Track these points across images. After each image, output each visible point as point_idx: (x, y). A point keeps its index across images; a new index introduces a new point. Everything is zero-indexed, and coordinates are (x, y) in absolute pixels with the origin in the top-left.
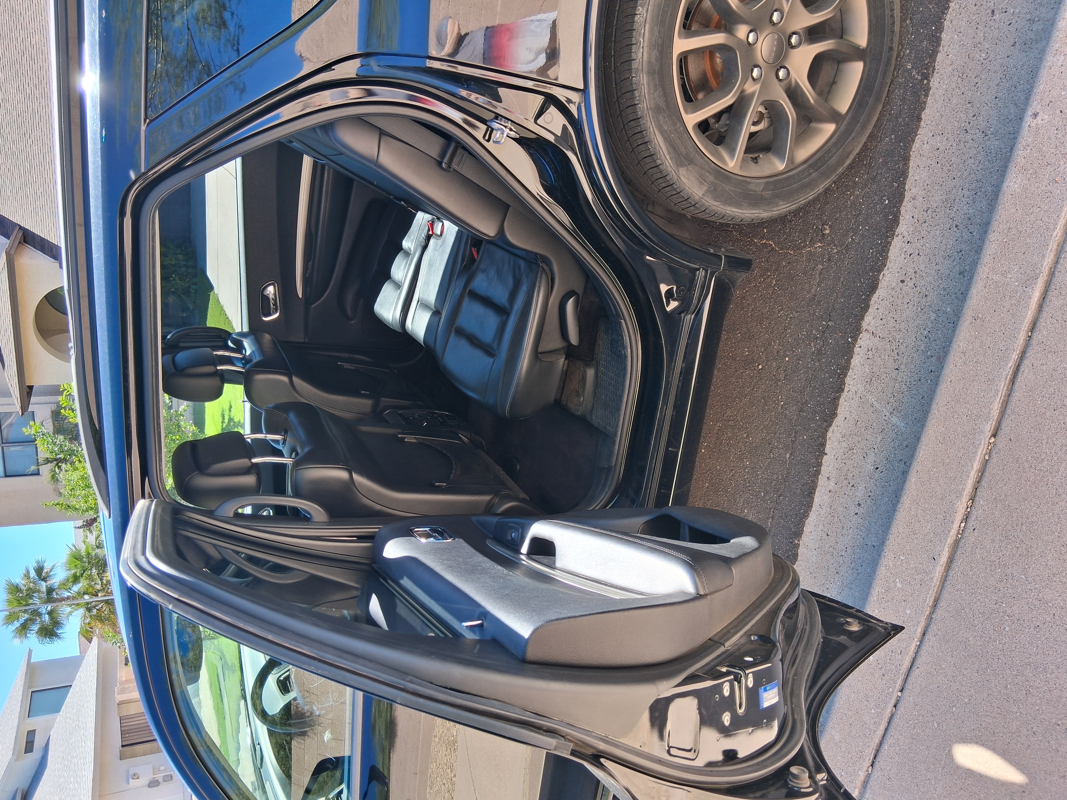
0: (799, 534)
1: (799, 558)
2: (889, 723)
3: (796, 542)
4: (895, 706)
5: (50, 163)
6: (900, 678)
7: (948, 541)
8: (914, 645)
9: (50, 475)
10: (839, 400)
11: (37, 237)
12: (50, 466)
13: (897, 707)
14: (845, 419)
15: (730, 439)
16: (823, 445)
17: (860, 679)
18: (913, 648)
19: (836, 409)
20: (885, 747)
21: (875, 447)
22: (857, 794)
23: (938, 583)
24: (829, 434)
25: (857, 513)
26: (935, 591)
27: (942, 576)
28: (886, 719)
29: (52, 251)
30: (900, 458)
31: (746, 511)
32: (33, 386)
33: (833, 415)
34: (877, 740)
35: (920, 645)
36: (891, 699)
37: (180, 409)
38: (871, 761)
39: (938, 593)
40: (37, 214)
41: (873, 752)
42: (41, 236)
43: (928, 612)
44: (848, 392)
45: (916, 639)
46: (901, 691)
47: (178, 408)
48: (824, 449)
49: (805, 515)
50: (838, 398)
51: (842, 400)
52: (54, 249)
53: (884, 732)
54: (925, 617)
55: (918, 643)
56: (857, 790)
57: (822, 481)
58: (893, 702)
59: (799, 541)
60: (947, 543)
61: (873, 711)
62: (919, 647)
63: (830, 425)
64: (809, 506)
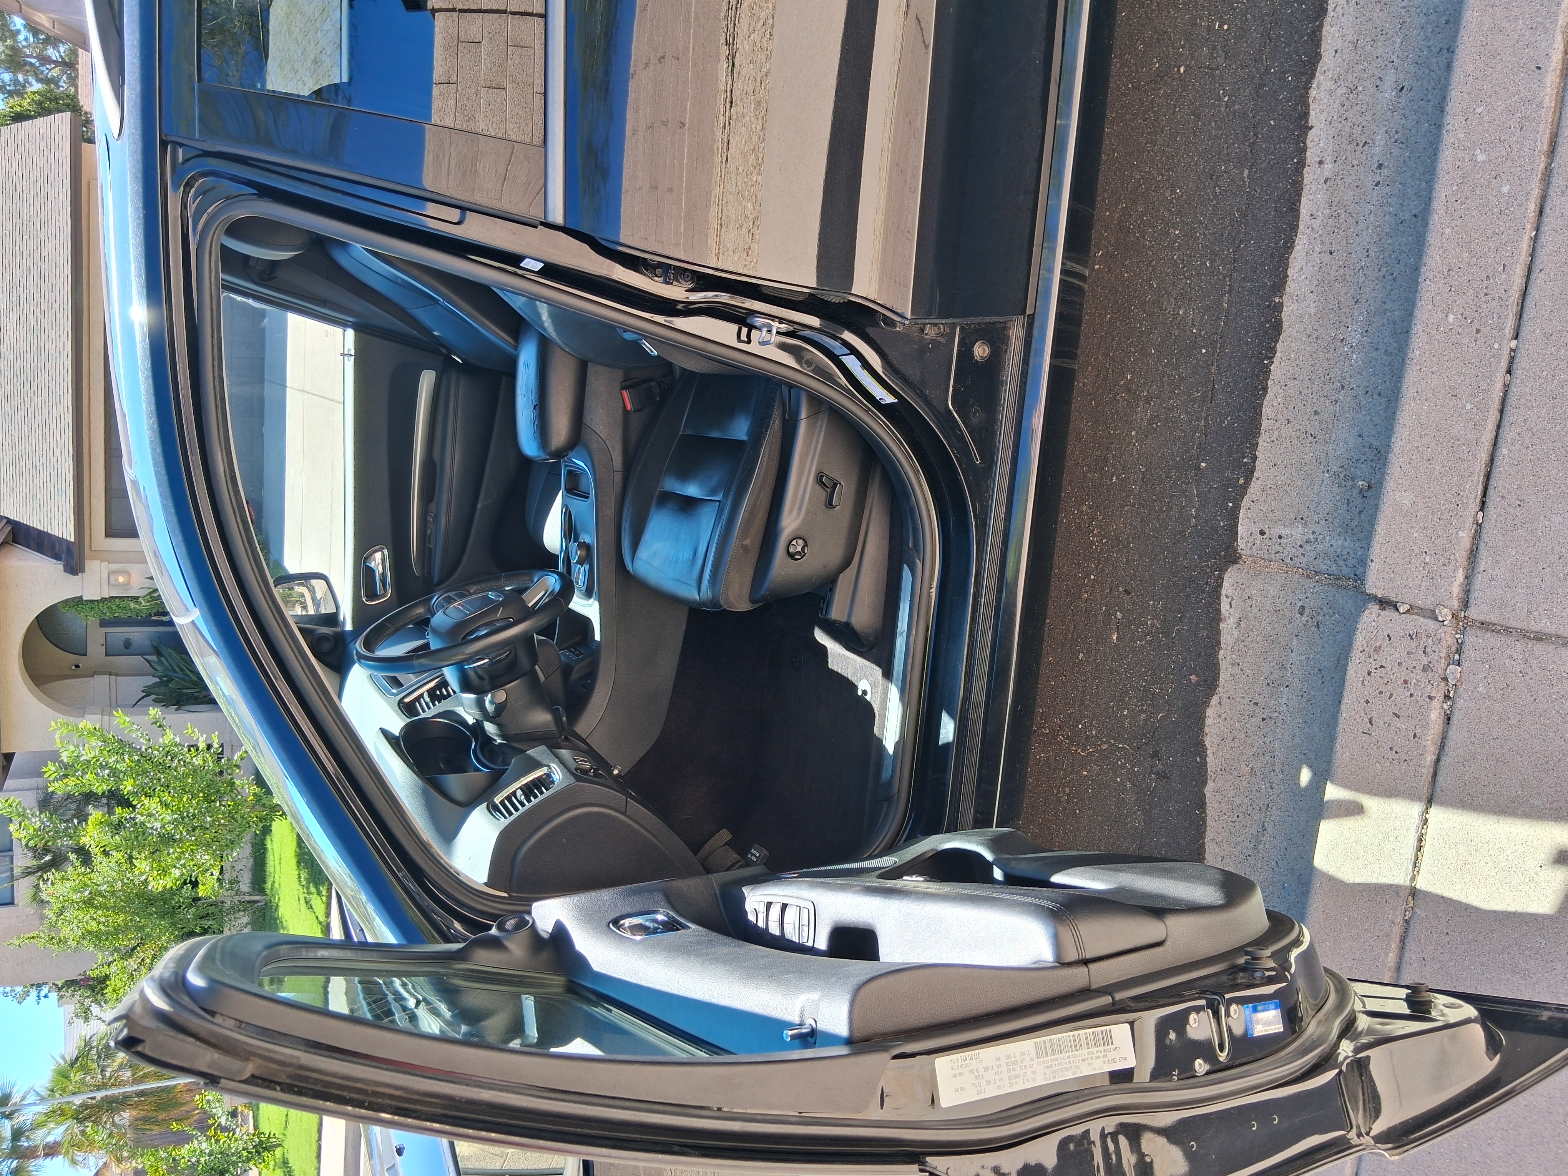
0: (1279, 284)
1: (1285, 325)
2: (1502, 412)
3: (1277, 301)
4: (1509, 372)
5: (58, 419)
6: (1511, 314)
7: (1560, 23)
8: (1526, 238)
9: (30, 895)
10: (1321, 31)
11: (32, 531)
12: (32, 879)
13: (1513, 372)
14: (1336, 51)
15: (1143, 214)
16: (1306, 115)
17: (1435, 369)
18: (1525, 246)
19: (1319, 46)
20: (1504, 451)
21: (1394, 58)
22: (1462, 580)
23: (1553, 104)
24: (1313, 93)
25: (1379, 182)
26: (1550, 120)
27: (1558, 88)
28: (1496, 405)
29: (53, 548)
30: (1438, 48)
31: (1181, 312)
32: (14, 754)
33: (1315, 57)
34: (1484, 457)
35: (1536, 235)
36: (1499, 362)
37: (235, 758)
38: (1478, 500)
39: (1555, 125)
40: (34, 497)
41: (1481, 479)
42: (39, 528)
43: (1542, 166)
44: (1334, 11)
45: (1529, 226)
46: (1516, 337)
47: (232, 758)
48: (1307, 122)
49: (1289, 246)
50: (1321, 26)
51: (1326, 29)
52: (57, 545)
53: (1494, 433)
54: (1539, 176)
55: (1534, 233)
56: (1461, 571)
57: (1310, 175)
58: (1504, 364)
59: (1281, 297)
60: (1559, 26)
61: (1469, 406)
62: (1535, 239)
63: (1312, 76)
64: (1294, 228)
